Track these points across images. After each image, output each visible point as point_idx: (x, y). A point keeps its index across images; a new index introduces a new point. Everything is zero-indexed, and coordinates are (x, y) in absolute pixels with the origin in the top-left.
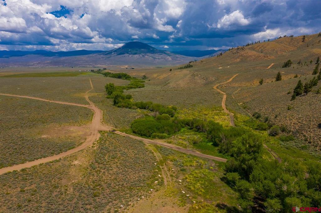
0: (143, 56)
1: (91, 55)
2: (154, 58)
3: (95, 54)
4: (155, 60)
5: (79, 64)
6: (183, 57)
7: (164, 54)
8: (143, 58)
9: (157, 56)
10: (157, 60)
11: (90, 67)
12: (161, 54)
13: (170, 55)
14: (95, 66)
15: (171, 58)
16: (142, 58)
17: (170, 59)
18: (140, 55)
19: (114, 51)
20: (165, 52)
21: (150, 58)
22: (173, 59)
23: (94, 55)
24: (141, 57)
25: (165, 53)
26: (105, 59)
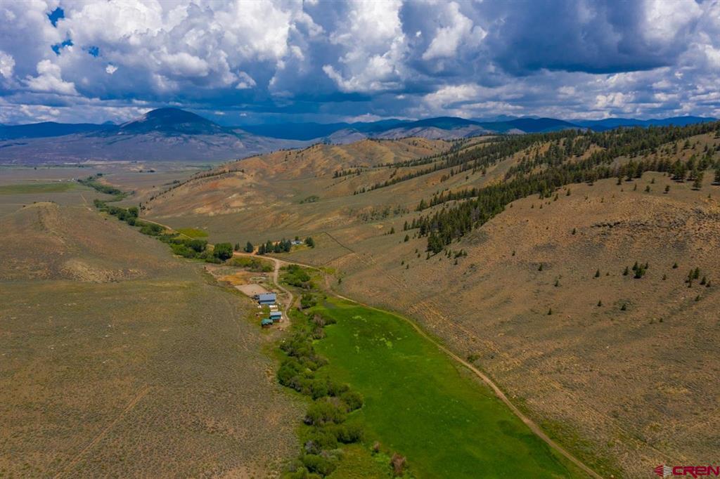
0: (185, 139)
1: (69, 137)
2: (208, 144)
3: (79, 135)
4: (211, 148)
5: (46, 160)
6: (270, 142)
7: (230, 135)
8: (184, 145)
9: (215, 139)
10: (216, 149)
11: (70, 166)
12: (225, 136)
13: (244, 138)
14: (82, 163)
15: (243, 144)
16: (182, 144)
17: (241, 146)
18: (180, 138)
19: (123, 128)
20: (234, 131)
21: (201, 144)
22: (247, 147)
23: (76, 138)
24: (182, 142)
25: (233, 133)
26: (102, 148)
